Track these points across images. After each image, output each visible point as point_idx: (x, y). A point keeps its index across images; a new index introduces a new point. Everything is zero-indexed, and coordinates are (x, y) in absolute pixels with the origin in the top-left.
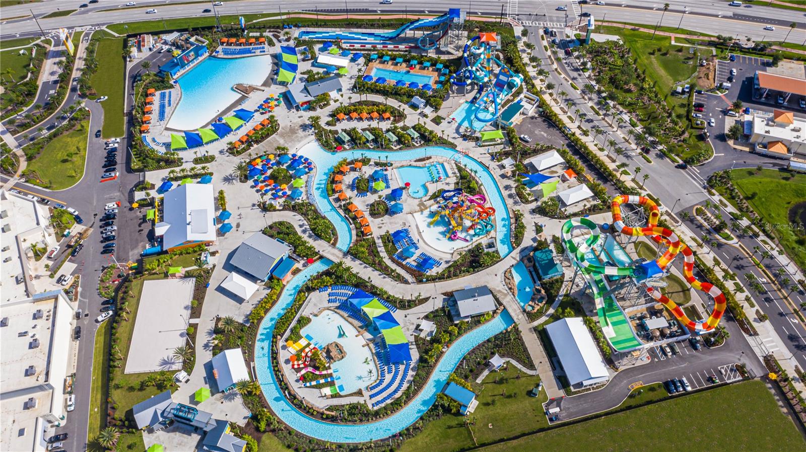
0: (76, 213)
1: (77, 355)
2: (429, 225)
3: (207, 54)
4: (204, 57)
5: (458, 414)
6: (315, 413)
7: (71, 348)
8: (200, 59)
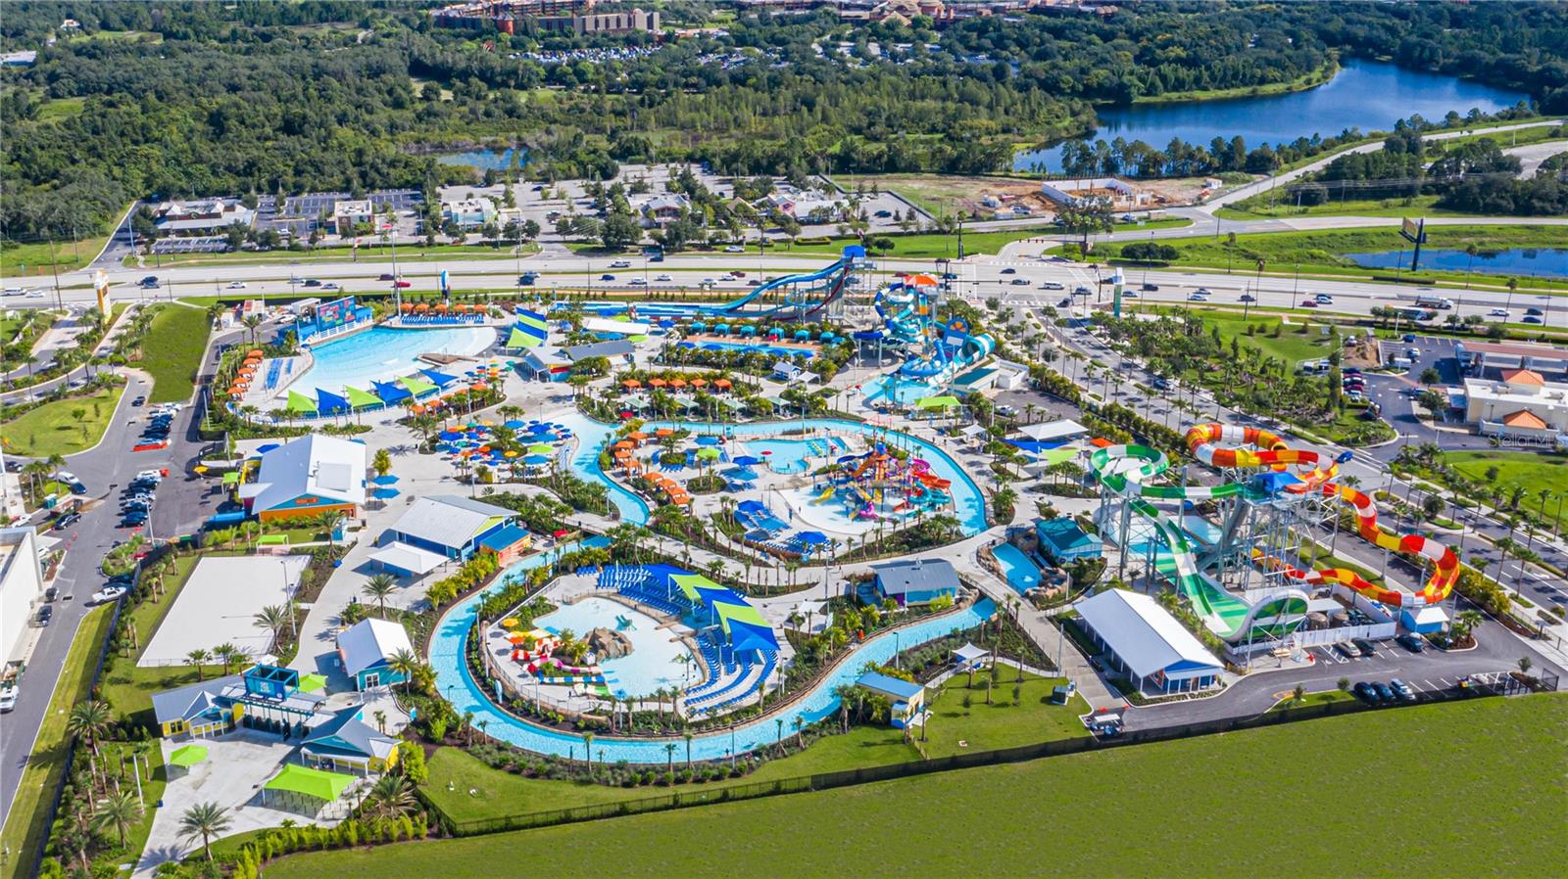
0: (75, 481)
1: (34, 646)
2: (812, 504)
3: (370, 322)
4: (362, 325)
5: (886, 723)
6: (560, 719)
7: (23, 636)
8: (357, 326)
